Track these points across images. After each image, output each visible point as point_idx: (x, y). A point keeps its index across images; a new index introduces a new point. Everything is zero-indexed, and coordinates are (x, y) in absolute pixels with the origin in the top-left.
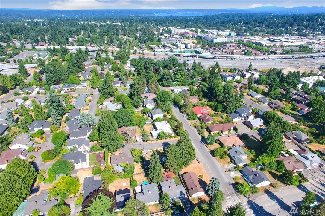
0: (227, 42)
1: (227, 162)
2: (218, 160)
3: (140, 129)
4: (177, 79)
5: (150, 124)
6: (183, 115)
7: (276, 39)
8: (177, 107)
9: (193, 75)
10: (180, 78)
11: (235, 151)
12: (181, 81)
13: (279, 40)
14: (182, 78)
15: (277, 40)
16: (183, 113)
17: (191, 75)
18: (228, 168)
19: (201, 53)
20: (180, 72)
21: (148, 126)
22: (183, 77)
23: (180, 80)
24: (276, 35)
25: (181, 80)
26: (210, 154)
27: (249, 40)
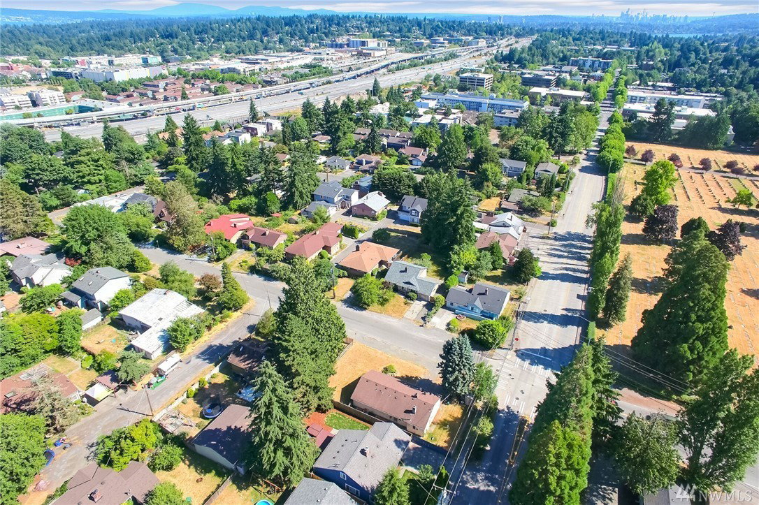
0: (152, 78)
1: (403, 305)
2: (381, 313)
3: (70, 359)
4: (84, 177)
5: (98, 325)
6: (184, 256)
7: (257, 59)
8: (149, 247)
9: (133, 154)
10: (95, 170)
11: (401, 272)
12: (100, 181)
13: (262, 60)
14: (101, 168)
15: (259, 61)
16: (180, 252)
17: (127, 155)
18: (415, 315)
19: (101, 110)
20: (88, 154)
21: (96, 337)
22: (104, 165)
23: (96, 178)
24: (247, 53)
25: (102, 177)
26: (351, 310)
27: (202, 67)
